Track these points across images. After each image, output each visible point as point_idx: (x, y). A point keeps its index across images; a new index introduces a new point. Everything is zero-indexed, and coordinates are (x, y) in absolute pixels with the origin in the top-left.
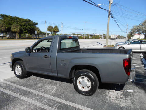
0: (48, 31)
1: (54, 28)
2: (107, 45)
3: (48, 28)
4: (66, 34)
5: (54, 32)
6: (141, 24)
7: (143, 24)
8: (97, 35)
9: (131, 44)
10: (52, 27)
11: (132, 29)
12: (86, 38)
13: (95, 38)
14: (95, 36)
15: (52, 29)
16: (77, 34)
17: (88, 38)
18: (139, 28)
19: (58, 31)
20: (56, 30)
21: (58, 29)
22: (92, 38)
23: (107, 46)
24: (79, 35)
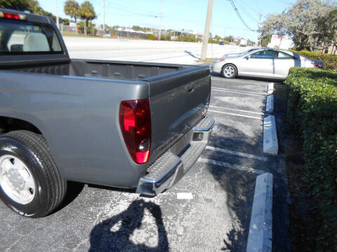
0: (67, 14)
1: (81, 7)
2: (204, 58)
3: (65, 7)
4: (118, 27)
5: (83, 17)
6: (286, 12)
7: (291, 11)
8: (191, 33)
9: (251, 57)
10: (77, 5)
11: (265, 22)
12: (162, 39)
13: (186, 41)
14: (185, 34)
15: (77, 9)
16: (145, 29)
17: (168, 39)
18: (280, 20)
19: (93, 17)
20: (86, 14)
21: (92, 11)
22: (179, 40)
23: (204, 61)
24: (149, 29)
